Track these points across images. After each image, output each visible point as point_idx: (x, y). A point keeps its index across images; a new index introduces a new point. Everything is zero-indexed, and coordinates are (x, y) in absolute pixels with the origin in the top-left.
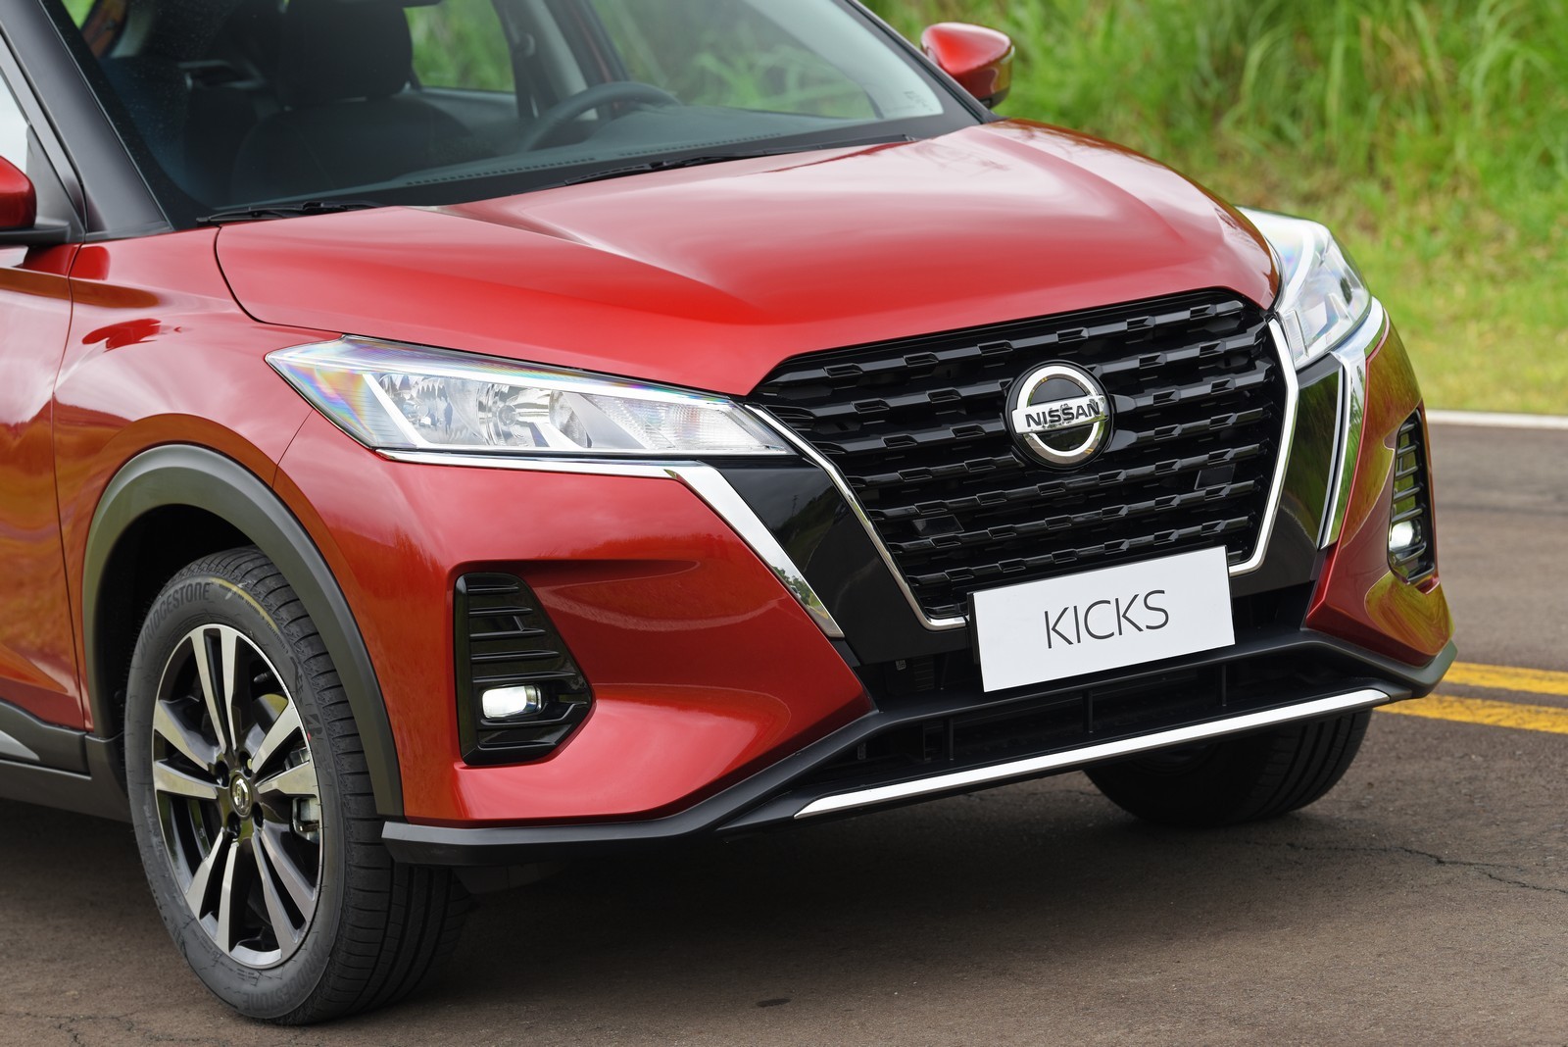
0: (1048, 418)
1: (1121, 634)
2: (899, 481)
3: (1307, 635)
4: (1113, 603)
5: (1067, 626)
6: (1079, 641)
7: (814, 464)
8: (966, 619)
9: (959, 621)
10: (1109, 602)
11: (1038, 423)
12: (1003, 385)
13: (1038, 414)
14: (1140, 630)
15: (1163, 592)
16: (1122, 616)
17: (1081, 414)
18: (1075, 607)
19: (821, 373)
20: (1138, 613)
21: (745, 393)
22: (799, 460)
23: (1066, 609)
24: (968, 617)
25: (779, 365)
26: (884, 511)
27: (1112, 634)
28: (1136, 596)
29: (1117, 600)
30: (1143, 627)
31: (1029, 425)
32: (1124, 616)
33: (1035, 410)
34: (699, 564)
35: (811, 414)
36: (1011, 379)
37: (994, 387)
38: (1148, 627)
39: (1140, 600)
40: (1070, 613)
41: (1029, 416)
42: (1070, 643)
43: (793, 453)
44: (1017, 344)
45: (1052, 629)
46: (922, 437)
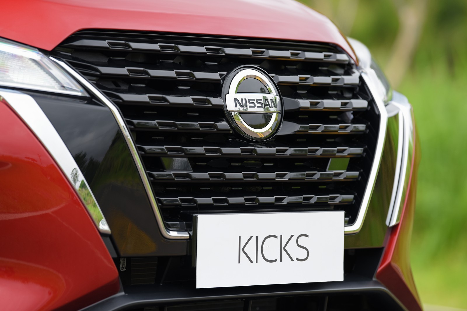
0: (248, 104)
1: (281, 261)
2: (155, 128)
3: (376, 283)
4: (279, 238)
5: (251, 249)
6: (257, 262)
7: (103, 104)
8: (189, 234)
9: (185, 235)
10: (276, 237)
11: (242, 106)
12: (221, 75)
13: (242, 99)
14: (292, 260)
15: (307, 236)
16: (283, 248)
17: (267, 105)
18: (257, 237)
19: (104, 44)
20: (292, 248)
21: (50, 48)
22: (92, 99)
23: (251, 237)
24: (191, 233)
25: (73, 34)
26: (144, 147)
27: (276, 260)
28: (292, 236)
29: (281, 236)
30: (294, 259)
31: (236, 106)
32: (284, 249)
33: (240, 96)
34: (10, 165)
35: (98, 71)
36: (225, 73)
37: (216, 76)
38: (297, 259)
39: (294, 239)
40: (254, 240)
41: (236, 100)
42: (251, 262)
43: (87, 95)
44: (229, 51)
45: (242, 250)
46: (173, 99)
